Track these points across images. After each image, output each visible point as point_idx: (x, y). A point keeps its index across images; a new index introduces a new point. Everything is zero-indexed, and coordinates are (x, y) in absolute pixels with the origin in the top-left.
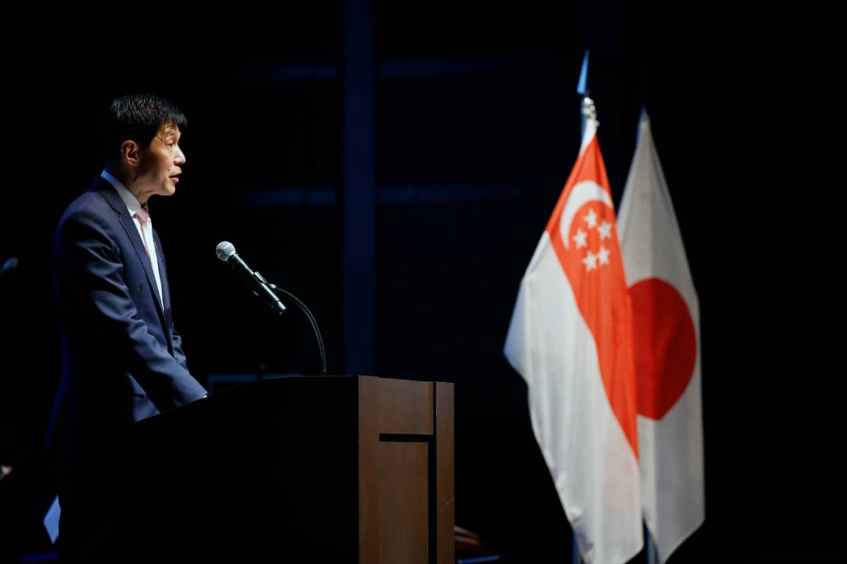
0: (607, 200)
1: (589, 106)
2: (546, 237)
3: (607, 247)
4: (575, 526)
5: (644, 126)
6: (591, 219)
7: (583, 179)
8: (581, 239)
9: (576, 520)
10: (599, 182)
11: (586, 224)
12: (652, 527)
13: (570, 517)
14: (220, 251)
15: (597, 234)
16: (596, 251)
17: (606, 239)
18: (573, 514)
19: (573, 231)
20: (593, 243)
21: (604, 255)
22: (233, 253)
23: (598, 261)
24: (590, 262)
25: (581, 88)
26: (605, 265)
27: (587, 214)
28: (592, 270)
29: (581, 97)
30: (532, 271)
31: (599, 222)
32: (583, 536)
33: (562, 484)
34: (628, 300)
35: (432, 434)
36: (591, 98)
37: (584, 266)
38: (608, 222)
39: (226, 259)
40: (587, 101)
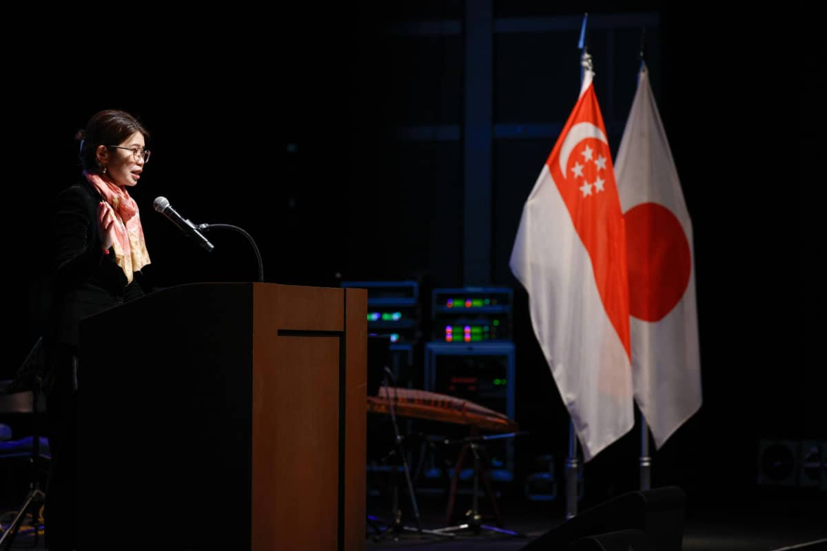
0: (603, 137)
1: (587, 60)
2: (546, 169)
3: (602, 178)
4: (569, 409)
5: (643, 76)
6: (588, 154)
7: (582, 121)
8: (578, 170)
9: (572, 404)
10: (596, 123)
11: (583, 157)
12: (646, 411)
13: (566, 402)
14: (156, 205)
15: (594, 166)
16: (592, 181)
17: (602, 170)
18: (567, 399)
19: (571, 164)
20: (591, 173)
21: (599, 184)
22: (168, 205)
23: (594, 189)
24: (586, 189)
25: (581, 45)
26: (600, 191)
27: (584, 149)
28: (588, 196)
29: (581, 52)
30: (533, 198)
31: (595, 156)
32: (578, 418)
33: (558, 374)
34: (623, 221)
35: (342, 330)
36: (589, 53)
37: (581, 193)
38: (603, 156)
39: (162, 211)
40: (586, 56)
